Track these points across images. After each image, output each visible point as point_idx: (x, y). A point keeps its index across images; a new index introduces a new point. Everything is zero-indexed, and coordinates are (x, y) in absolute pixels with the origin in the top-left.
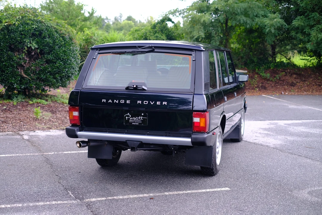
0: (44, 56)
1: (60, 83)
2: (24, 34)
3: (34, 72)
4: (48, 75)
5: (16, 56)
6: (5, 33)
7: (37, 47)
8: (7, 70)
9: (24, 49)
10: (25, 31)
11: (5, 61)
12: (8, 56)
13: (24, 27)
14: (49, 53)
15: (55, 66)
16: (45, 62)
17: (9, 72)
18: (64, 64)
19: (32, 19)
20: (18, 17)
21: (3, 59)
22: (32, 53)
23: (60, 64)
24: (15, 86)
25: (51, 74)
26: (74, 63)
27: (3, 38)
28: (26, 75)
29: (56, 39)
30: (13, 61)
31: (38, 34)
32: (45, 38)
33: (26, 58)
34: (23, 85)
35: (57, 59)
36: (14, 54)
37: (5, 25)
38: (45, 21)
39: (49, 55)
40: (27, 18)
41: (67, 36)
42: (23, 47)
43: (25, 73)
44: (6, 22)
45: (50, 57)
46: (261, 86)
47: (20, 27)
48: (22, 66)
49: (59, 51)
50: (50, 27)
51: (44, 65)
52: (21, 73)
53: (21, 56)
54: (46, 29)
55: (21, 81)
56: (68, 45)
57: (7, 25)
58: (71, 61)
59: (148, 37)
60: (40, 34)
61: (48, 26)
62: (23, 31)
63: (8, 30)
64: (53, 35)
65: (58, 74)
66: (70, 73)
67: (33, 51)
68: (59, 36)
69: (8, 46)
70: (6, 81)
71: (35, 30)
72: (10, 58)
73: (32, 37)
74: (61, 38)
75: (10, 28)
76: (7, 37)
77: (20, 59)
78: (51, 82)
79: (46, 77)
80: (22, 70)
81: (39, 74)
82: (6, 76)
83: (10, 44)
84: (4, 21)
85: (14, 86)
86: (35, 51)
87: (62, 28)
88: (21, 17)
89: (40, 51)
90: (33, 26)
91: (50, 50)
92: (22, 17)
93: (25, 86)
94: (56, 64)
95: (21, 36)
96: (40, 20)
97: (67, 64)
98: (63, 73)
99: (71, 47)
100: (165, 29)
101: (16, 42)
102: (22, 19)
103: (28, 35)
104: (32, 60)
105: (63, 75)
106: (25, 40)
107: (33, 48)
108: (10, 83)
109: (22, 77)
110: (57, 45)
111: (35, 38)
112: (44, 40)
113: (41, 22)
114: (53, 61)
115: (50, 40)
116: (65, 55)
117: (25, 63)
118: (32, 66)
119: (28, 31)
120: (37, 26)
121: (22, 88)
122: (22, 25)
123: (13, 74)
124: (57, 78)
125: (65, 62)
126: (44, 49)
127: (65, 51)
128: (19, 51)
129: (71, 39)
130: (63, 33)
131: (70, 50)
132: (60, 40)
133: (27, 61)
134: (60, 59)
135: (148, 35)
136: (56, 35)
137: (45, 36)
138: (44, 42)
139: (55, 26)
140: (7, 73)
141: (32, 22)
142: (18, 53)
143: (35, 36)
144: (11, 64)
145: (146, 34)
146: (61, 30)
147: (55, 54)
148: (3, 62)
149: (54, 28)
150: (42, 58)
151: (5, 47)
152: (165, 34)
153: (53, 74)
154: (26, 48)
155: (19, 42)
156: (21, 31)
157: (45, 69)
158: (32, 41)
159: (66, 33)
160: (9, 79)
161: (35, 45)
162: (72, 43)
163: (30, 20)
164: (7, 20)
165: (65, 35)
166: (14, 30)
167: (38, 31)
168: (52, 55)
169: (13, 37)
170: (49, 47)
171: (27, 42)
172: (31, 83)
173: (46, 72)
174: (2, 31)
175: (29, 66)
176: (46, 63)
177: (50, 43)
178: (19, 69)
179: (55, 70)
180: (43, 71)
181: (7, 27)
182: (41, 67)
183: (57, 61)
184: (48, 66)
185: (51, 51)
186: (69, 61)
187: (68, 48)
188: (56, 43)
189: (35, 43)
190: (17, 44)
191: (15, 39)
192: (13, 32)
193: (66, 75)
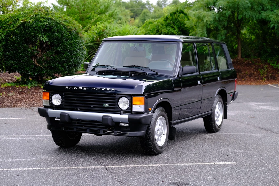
0: (54, 48)
1: (67, 71)
2: (37, 30)
3: (45, 61)
4: (57, 64)
5: (30, 48)
6: (21, 29)
7: (47, 40)
8: (23, 59)
9: (37, 42)
10: (38, 27)
11: (22, 52)
12: (23, 48)
13: (37, 24)
14: (58, 46)
15: (63, 57)
16: (54, 52)
17: (24, 61)
18: (71, 55)
19: (44, 17)
20: (32, 16)
21: (19, 51)
22: (44, 45)
23: (67, 54)
24: (30, 73)
25: (59, 63)
26: (79, 54)
27: (20, 33)
28: (39, 64)
29: (64, 34)
30: (28, 52)
31: (49, 29)
32: (55, 33)
33: (39, 50)
34: (36, 72)
35: (64, 50)
36: (29, 47)
37: (21, 22)
38: (55, 19)
39: (58, 47)
40: (39, 16)
41: (73, 30)
42: (36, 40)
43: (38, 62)
44: (22, 20)
45: (59, 48)
46: (271, 76)
47: (34, 24)
48: (35, 57)
49: (66, 44)
50: (58, 23)
51: (54, 55)
52: (35, 62)
53: (34, 48)
54: (56, 25)
55: (34, 68)
56: (74, 38)
57: (23, 22)
58: (77, 52)
59: (160, 29)
60: (51, 29)
61: (57, 23)
62: (36, 27)
63: (24, 26)
64: (61, 30)
65: (66, 63)
66: (76, 62)
67: (45, 44)
68: (66, 31)
69: (23, 40)
70: (22, 69)
71: (46, 26)
72: (25, 50)
73: (43, 32)
74: (68, 32)
75: (25, 25)
76: (23, 32)
77: (34, 50)
78: (60, 70)
79: (55, 65)
80: (35, 60)
81: (49, 63)
82: (22, 64)
83: (25, 38)
84: (20, 19)
85: (28, 73)
86: (46, 44)
87: (69, 24)
88: (34, 16)
89: (50, 43)
90: (44, 23)
91: (58, 43)
92: (36, 15)
93: (37, 73)
94: (64, 55)
95: (34, 31)
96: (50, 18)
97: (73, 54)
98: (70, 62)
99: (77, 40)
100: (176, 22)
101: (31, 36)
102: (35, 17)
103: (40, 30)
104: (44, 51)
105: (70, 64)
106: (38, 35)
107: (44, 41)
108: (25, 71)
109: (35, 66)
110: (65, 38)
111: (46, 33)
112: (53, 35)
113: (51, 19)
114: (62, 52)
115: (59, 34)
116: (71, 46)
117: (38, 54)
118: (44, 56)
119: (40, 27)
120: (48, 23)
121: (35, 74)
122: (36, 22)
123: (28, 63)
124: (65, 66)
125: (72, 53)
126: (54, 42)
127: (71, 44)
128: (33, 44)
129: (77, 33)
130: (70, 29)
131: (76, 43)
132: (67, 34)
133: (40, 52)
134: (68, 51)
135: (160, 28)
136: (64, 30)
137: (55, 31)
138: (53, 36)
139: (63, 23)
140: (23, 62)
141: (44, 19)
142: (32, 46)
143: (46, 31)
144: (27, 54)
145: (158, 26)
146: (68, 26)
147: (63, 46)
148: (20, 53)
149: (62, 24)
150: (52, 49)
151: (21, 41)
152: (177, 26)
153: (61, 63)
154: (38, 41)
155: (33, 36)
156: (34, 28)
157: (55, 59)
158: (43, 36)
159: (72, 28)
160: (25, 67)
161: (46, 38)
162: (78, 37)
163: (42, 17)
164: (23, 19)
165: (72, 30)
166: (28, 26)
167: (48, 27)
168: (60, 47)
169: (28, 32)
170: (58, 41)
171: (39, 36)
172: (42, 70)
173: (55, 61)
174: (19, 28)
175: (41, 56)
176: (56, 54)
177: (59, 37)
178: (33, 59)
179: (63, 59)
180: (53, 61)
181: (23, 24)
182: (51, 57)
183: (64, 52)
184: (57, 57)
185: (60, 44)
186: (75, 52)
187: (75, 41)
188: (64, 37)
189: (46, 37)
190: (31, 38)
191: (29, 34)
192: (28, 28)
193: (73, 64)
